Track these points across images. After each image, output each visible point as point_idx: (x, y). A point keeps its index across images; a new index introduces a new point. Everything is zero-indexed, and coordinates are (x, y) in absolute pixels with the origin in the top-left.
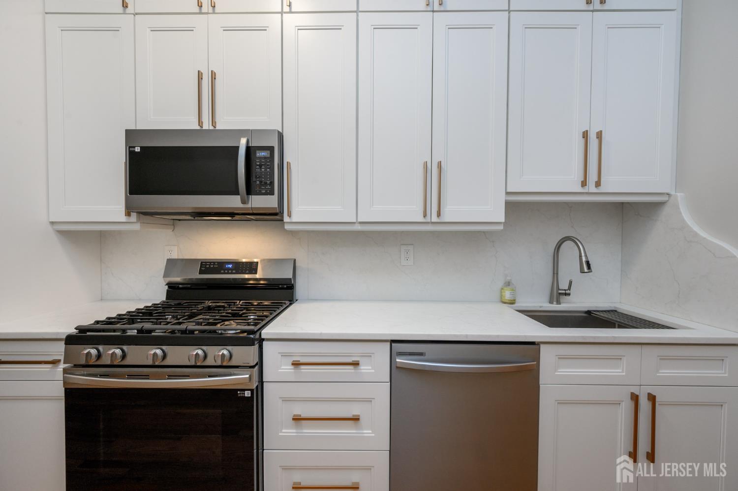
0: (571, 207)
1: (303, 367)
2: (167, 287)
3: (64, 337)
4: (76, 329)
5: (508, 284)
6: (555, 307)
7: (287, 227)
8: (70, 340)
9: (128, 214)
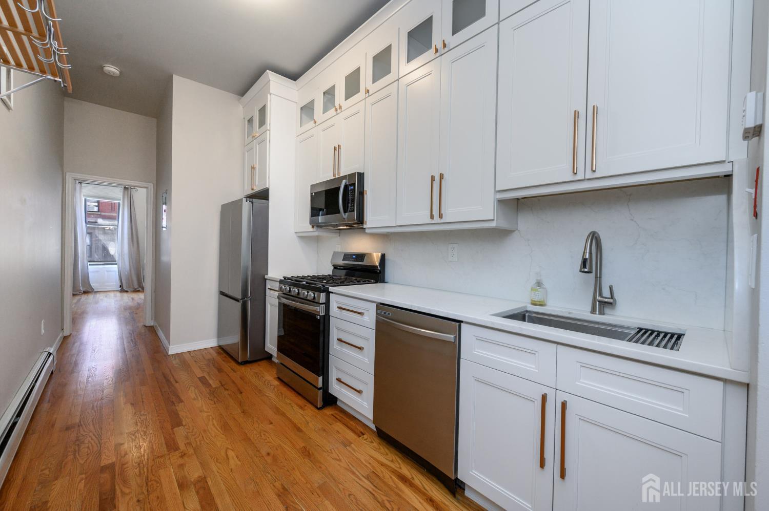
0: (630, 195)
1: (343, 311)
2: (333, 268)
3: (279, 280)
4: (284, 277)
5: (539, 284)
6: (597, 317)
7: (367, 231)
8: (281, 282)
9: (313, 227)
